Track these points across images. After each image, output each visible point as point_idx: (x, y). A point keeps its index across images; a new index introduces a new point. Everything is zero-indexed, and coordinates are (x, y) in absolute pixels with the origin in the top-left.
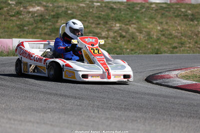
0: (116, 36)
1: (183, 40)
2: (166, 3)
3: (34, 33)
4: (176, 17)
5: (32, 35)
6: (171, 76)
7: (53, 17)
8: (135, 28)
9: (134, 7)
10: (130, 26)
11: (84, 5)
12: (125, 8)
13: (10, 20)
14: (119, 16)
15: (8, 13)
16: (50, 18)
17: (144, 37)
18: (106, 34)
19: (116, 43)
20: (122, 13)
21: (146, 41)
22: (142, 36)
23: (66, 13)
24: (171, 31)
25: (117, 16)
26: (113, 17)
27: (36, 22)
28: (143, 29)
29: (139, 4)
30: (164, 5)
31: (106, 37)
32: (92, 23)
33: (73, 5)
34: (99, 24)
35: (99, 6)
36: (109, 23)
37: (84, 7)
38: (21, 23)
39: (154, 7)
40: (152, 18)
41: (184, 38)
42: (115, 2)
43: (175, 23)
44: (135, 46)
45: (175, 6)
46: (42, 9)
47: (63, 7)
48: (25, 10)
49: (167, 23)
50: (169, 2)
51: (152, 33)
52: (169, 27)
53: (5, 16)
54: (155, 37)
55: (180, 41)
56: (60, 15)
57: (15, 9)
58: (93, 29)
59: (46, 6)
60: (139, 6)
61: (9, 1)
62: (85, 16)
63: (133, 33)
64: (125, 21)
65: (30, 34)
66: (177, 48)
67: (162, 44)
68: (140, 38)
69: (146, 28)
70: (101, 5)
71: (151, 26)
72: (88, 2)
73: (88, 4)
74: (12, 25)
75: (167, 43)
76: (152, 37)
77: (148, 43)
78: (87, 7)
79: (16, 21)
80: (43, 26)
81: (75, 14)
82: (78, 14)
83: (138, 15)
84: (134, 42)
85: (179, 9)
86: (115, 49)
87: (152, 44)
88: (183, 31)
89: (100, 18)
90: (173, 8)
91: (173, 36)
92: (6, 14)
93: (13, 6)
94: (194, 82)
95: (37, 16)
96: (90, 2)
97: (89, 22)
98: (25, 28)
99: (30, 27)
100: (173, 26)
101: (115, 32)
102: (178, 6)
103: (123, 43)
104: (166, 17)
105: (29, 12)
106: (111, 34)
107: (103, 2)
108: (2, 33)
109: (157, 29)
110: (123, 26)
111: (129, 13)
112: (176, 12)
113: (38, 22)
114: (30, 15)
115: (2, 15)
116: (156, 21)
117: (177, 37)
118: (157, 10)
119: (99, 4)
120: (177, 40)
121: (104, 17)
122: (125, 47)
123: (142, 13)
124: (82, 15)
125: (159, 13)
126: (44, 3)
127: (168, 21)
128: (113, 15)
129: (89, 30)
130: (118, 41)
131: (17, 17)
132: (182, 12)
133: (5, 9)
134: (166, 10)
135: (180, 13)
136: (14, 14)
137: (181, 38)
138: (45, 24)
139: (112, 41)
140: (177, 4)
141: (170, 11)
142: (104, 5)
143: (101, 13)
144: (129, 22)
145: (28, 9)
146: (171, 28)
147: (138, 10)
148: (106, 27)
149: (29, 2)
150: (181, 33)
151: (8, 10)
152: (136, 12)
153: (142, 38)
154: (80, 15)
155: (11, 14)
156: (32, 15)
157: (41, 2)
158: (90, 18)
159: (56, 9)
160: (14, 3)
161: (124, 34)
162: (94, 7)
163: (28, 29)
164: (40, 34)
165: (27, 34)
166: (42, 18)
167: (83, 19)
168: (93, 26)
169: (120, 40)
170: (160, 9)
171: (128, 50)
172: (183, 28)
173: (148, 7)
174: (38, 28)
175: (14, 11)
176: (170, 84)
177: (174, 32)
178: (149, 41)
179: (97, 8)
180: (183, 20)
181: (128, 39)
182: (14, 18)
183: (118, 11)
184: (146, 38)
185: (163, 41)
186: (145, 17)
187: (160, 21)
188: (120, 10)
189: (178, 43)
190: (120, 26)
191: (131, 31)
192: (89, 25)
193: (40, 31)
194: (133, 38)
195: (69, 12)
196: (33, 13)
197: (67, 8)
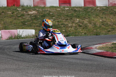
0: (77, 26)
1: (114, 27)
2: (106, 7)
3: (31, 26)
4: (111, 14)
5: (29, 27)
6: (93, 48)
7: (42, 16)
8: (87, 21)
9: (87, 10)
10: (85, 20)
11: (60, 9)
12: (83, 10)
13: (18, 19)
14: (79, 15)
15: (17, 16)
16: (40, 17)
17: (92, 26)
18: (71, 25)
19: (77, 30)
20: (81, 13)
21: (93, 28)
22: (91, 25)
23: (49, 14)
24: (108, 22)
25: (78, 15)
26: (75, 16)
27: (32, 20)
28: (91, 22)
29: (90, 8)
30: (105, 8)
31: (71, 26)
32: (63, 19)
33: (53, 9)
34: (67, 20)
35: (68, 10)
36: (73, 19)
37: (59, 10)
38: (24, 20)
39: (99, 9)
40: (97, 15)
41: (114, 26)
42: (77, 7)
43: (110, 17)
44: (87, 31)
45: (111, 8)
46: (36, 12)
47: (48, 11)
48: (26, 13)
49: (105, 18)
50: (108, 6)
51: (97, 23)
52: (106, 20)
53: (15, 17)
54: (98, 26)
55: (112, 27)
56: (46, 15)
57: (21, 13)
58: (64, 23)
59: (38, 11)
60: (90, 9)
61: (18, 9)
62: (60, 15)
63: (86, 24)
64: (82, 17)
65: (28, 26)
66: (110, 31)
67: (102, 30)
68: (90, 27)
69: (94, 20)
70: (69, 9)
71: (97, 20)
72: (62, 8)
73: (62, 9)
74: (18, 22)
75: (105, 29)
76: (97, 25)
77: (94, 29)
78: (61, 10)
79: (21, 19)
80: (36, 22)
81: (54, 14)
82: (56, 14)
83: (89, 14)
84: (86, 29)
85: (113, 10)
86: (76, 33)
87: (96, 30)
88: (114, 22)
89: (68, 16)
90: (109, 9)
91: (108, 25)
92: (16, 16)
93: (20, 11)
94: (103, 51)
95: (33, 17)
96: (63, 7)
97: (62, 19)
98: (26, 23)
99: (29, 22)
100: (109, 19)
101: (76, 24)
102: (113, 8)
103: (81, 29)
104: (105, 14)
105: (29, 14)
106: (74, 25)
107: (71, 7)
108: (13, 26)
109: (100, 21)
110: (81, 20)
111: (84, 13)
112: (111, 12)
113: (33, 20)
114: (29, 16)
115: (13, 16)
116: (99, 17)
117: (111, 25)
118: (100, 10)
119: (68, 8)
120: (110, 27)
121: (70, 16)
122: (82, 32)
123: (92, 12)
124: (58, 15)
125: (101, 12)
126: (37, 9)
127: (106, 17)
128: (75, 14)
129: (61, 23)
130: (78, 28)
131: (22, 17)
132: (115, 11)
133: (15, 13)
134: (105, 10)
135: (113, 12)
136: (20, 16)
137: (113, 26)
138: (37, 21)
139: (74, 29)
140: (112, 7)
141: (107, 11)
142: (71, 9)
143: (69, 13)
144: (84, 18)
145: (28, 12)
146: (108, 20)
147: (90, 11)
148: (71, 21)
149: (29, 9)
150: (113, 23)
151: (17, 14)
152: (89, 12)
153: (91, 26)
154: (57, 15)
155: (18, 16)
156: (30, 16)
157: (36, 9)
158: (62, 16)
159: (44, 12)
160: (21, 9)
161: (81, 24)
162: (65, 10)
163: (28, 24)
164: (34, 26)
165: (27, 27)
166: (35, 17)
167: (58, 17)
168: (64, 21)
169: (79, 28)
170: (102, 10)
171: (83, 34)
172: (114, 20)
173: (95, 9)
174: (33, 23)
175: (20, 14)
176: (90, 52)
177: (109, 22)
178: (95, 28)
179: (66, 10)
180: (114, 16)
181: (83, 28)
182: (20, 18)
183: (78, 12)
184: (93, 27)
185: (103, 28)
186: (93, 14)
187: (102, 17)
188: (80, 11)
189: (111, 29)
190: (79, 20)
191: (85, 23)
192: (62, 20)
193: (34, 24)
194: (86, 27)
195: (51, 13)
196: (31, 15)
197: (50, 11)
